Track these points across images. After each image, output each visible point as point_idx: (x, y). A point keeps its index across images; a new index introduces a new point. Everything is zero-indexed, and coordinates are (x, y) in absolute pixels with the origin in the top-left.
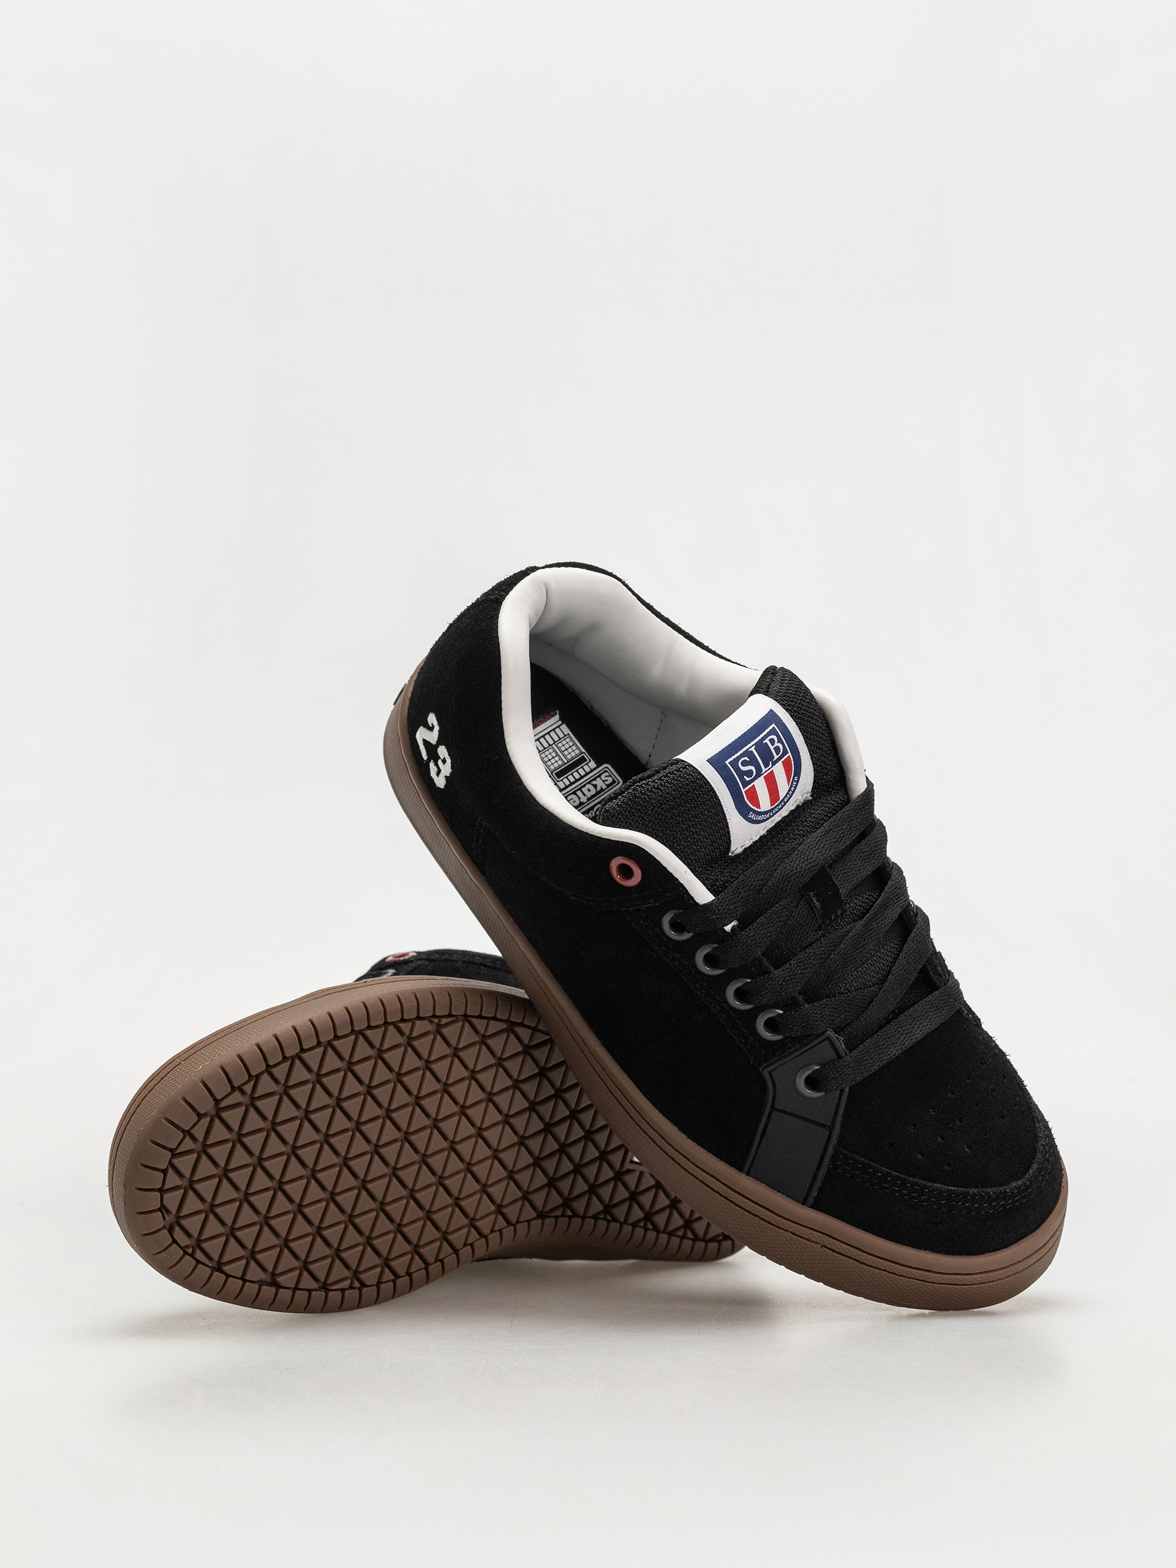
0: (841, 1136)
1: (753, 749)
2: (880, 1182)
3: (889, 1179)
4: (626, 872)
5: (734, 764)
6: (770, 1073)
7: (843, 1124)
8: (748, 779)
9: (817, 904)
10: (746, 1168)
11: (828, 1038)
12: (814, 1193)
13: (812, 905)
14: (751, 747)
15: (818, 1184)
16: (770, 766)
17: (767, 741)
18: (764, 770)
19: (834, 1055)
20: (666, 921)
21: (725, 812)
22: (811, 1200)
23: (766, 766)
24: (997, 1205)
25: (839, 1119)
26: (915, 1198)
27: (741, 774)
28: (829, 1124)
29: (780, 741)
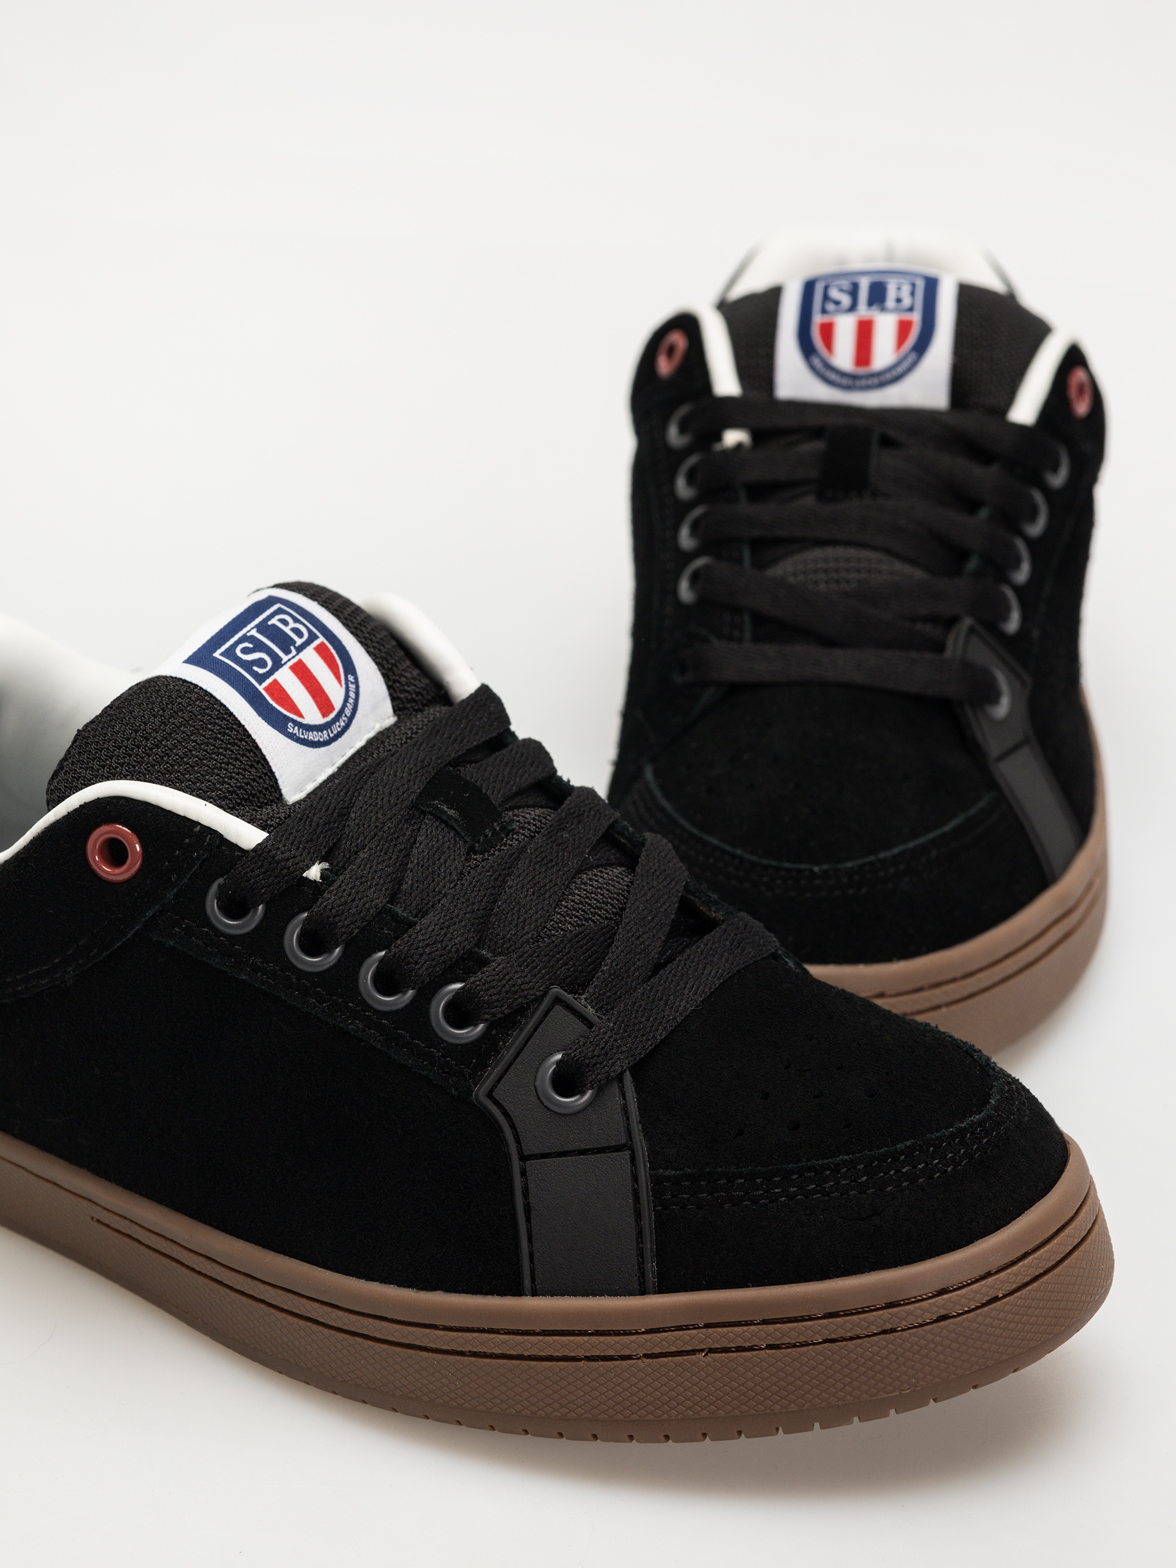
0: (653, 1154)
1: (254, 633)
2: (747, 1193)
3: (758, 1181)
4: (116, 852)
5: (230, 653)
6: (490, 1095)
7: (648, 1136)
8: (261, 671)
9: (451, 812)
10: (527, 1282)
11: (558, 1000)
12: (651, 1266)
13: (444, 817)
14: (250, 629)
15: (649, 1245)
16: (294, 652)
17: (274, 621)
18: (285, 658)
19: (581, 1027)
20: (212, 906)
21: (243, 723)
22: (651, 1279)
23: (287, 652)
24: (955, 1155)
25: (636, 1127)
26: (814, 1192)
27: (248, 666)
28: (623, 1141)
29: (296, 620)
